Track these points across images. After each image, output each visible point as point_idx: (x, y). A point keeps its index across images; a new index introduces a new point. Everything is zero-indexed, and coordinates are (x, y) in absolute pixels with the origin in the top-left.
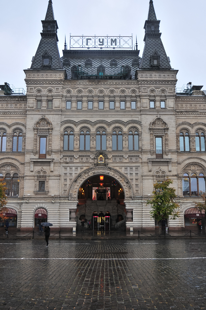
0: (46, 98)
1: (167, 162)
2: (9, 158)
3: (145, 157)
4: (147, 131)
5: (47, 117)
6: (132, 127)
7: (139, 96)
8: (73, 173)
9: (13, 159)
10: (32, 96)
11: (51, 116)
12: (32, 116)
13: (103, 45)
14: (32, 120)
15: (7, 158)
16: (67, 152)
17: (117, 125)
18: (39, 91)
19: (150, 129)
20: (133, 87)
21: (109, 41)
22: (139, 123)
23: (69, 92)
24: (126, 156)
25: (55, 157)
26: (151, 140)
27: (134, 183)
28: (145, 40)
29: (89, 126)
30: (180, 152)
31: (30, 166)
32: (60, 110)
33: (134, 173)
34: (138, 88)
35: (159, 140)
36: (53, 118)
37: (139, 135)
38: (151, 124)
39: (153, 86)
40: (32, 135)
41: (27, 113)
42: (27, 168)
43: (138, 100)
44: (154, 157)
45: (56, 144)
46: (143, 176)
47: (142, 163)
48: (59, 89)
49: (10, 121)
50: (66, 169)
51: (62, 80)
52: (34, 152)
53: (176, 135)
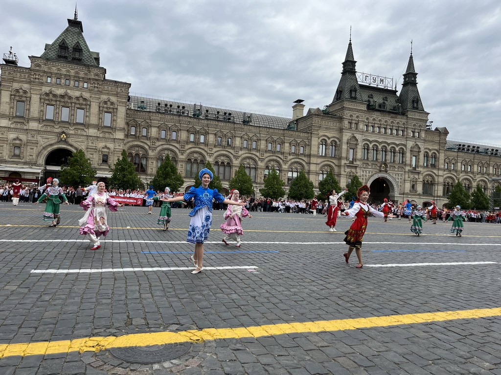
0: (355, 122)
1: (419, 173)
2: (329, 161)
3: (408, 168)
4: (409, 151)
5: (355, 135)
6: (401, 148)
8: (367, 175)
9: (331, 162)
10: (347, 119)
12: (346, 133)
13: (375, 82)
14: (346, 136)
15: (327, 161)
16: (365, 160)
17: (393, 145)
18: (351, 116)
19: (411, 151)
21: (379, 79)
22: (405, 146)
23: (367, 119)
24: (397, 167)
25: (358, 163)
26: (411, 158)
27: (399, 184)
28: (404, 85)
29: (378, 144)
30: (424, 167)
31: (345, 168)
32: (363, 132)
33: (400, 178)
34: (407, 122)
35: (414, 158)
36: (358, 136)
37: (403, 153)
38: (411, 147)
39: (415, 122)
40: (346, 147)
41: (341, 130)
42: (342, 169)
43: (406, 130)
44: (411, 169)
45: (359, 155)
46: (404, 180)
47: (405, 172)
48: (363, 117)
49: (329, 135)
50: (363, 172)
51: (365, 110)
52: (347, 159)
53: (423, 156)
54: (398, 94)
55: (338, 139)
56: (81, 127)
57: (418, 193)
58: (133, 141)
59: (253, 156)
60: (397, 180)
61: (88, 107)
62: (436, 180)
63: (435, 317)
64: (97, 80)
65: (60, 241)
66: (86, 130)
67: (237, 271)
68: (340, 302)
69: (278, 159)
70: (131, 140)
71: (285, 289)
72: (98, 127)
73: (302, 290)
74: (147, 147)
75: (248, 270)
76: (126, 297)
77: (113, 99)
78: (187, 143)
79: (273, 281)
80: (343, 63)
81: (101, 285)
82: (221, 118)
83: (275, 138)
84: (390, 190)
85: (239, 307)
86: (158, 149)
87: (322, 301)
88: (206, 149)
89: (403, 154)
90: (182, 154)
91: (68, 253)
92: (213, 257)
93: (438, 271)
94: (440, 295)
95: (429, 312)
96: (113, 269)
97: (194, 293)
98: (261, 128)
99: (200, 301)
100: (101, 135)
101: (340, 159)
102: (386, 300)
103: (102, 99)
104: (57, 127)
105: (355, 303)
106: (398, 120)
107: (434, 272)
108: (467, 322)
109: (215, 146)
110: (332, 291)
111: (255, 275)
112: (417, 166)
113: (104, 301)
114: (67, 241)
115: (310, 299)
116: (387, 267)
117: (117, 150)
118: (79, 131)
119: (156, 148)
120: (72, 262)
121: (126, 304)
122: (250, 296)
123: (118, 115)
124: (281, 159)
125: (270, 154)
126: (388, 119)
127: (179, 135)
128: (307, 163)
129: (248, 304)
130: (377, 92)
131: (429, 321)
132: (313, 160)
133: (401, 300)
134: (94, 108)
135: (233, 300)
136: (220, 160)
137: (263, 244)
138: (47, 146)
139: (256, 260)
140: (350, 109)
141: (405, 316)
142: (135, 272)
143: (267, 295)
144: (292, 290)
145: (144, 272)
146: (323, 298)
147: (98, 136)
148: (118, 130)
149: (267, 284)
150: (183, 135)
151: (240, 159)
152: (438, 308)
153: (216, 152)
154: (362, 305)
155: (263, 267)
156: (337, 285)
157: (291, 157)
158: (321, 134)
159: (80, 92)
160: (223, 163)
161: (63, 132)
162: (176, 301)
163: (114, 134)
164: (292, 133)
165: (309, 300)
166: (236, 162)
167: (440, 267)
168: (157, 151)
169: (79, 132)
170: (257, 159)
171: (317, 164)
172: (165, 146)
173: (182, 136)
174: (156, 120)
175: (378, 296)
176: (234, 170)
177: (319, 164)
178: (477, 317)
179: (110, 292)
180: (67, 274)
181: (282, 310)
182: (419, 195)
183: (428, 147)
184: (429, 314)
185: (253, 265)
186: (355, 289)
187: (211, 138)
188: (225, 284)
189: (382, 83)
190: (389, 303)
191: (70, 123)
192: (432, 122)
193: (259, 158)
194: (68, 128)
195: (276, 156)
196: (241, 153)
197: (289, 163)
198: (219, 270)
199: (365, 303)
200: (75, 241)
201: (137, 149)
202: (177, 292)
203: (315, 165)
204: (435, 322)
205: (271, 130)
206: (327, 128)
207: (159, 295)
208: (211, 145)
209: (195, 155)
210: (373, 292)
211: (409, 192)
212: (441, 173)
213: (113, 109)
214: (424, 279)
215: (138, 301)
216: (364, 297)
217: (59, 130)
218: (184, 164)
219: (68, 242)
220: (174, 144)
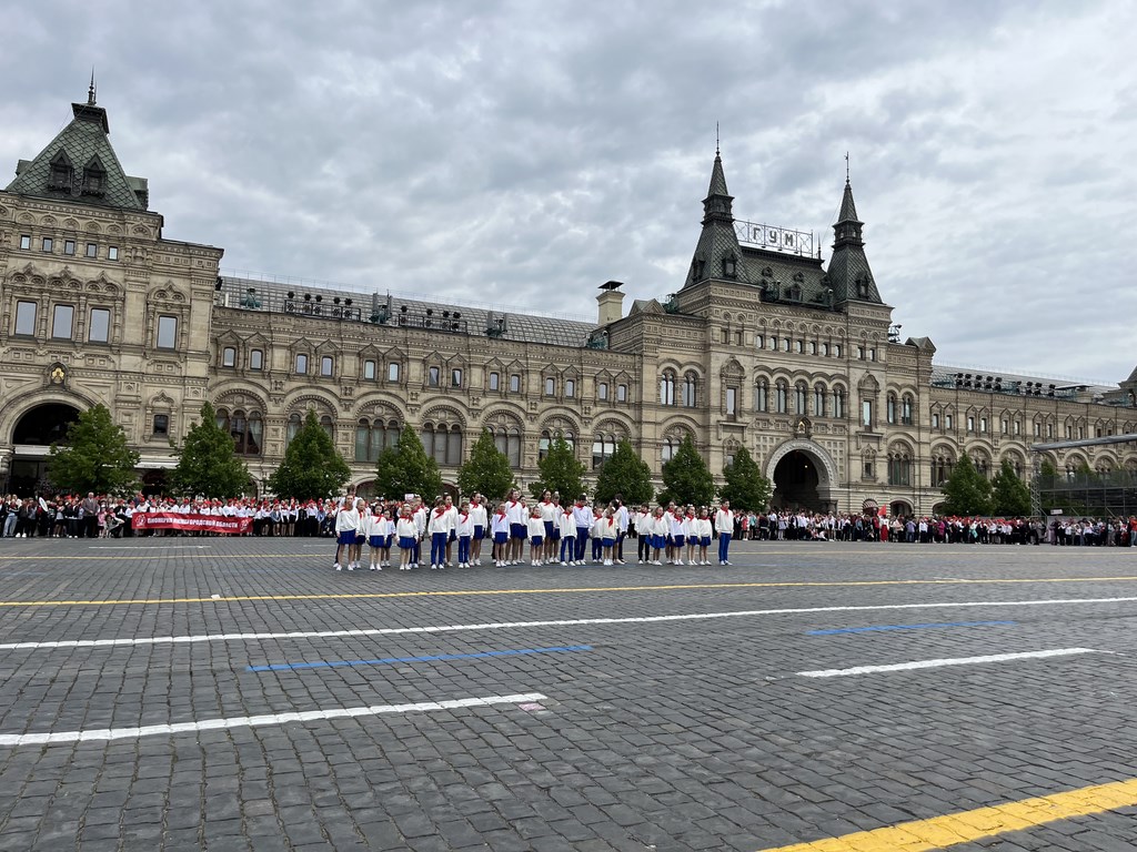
0: (735, 329)
1: (878, 439)
2: (682, 416)
3: (854, 428)
4: (856, 392)
5: (737, 358)
6: (837, 384)
7: (848, 340)
8: (768, 444)
9: (686, 417)
10: (718, 322)
11: (741, 357)
12: (718, 355)
13: (775, 242)
14: (718, 360)
15: (679, 416)
16: (762, 413)
17: (820, 379)
18: (727, 316)
19: (859, 390)
20: (840, 324)
21: (783, 236)
22: (846, 379)
23: (762, 322)
24: (831, 425)
25: (746, 419)
26: (860, 405)
27: (838, 464)
28: (838, 247)
29: (786, 377)
30: (888, 425)
31: (717, 432)
32: (753, 350)
33: (838, 449)
34: (847, 328)
35: (866, 406)
36: (744, 360)
37: (842, 395)
38: (860, 382)
39: (863, 328)
40: (719, 385)
41: (706, 348)
42: (713, 434)
43: (845, 344)
44: (862, 429)
45: (749, 401)
46: (849, 455)
47: (849, 436)
48: (753, 317)
49: (681, 359)
50: (758, 438)
51: (757, 303)
52: (722, 410)
53: (885, 400)
54: (825, 267)
55: (700, 366)
56: (103, 352)
57: (879, 481)
58: (229, 381)
59: (513, 409)
60: (833, 455)
61: (119, 303)
62: (916, 454)
63: (1003, 818)
64: (141, 241)
65: (35, 645)
66: (114, 358)
67: (494, 712)
68: (766, 791)
69: (570, 415)
70: (224, 378)
71: (621, 759)
72: (142, 350)
73: (663, 759)
74: (262, 395)
75: (523, 707)
76: (203, 816)
77: (181, 284)
78: (358, 383)
79: (588, 736)
80: (704, 202)
81: (135, 779)
82: (436, 324)
83: (561, 367)
84: (820, 478)
85: (510, 825)
86: (290, 398)
87: (719, 788)
88: (402, 394)
89: (842, 397)
90: (347, 409)
91: (53, 681)
92: (431, 674)
93: (971, 681)
94: (996, 751)
95: (986, 804)
96: (169, 723)
97: (389, 787)
98: (529, 346)
99: (405, 812)
100: (151, 370)
101: (706, 410)
102: (874, 776)
103: (152, 286)
104: (41, 352)
105: (802, 790)
106: (827, 323)
107: (963, 683)
108: (1083, 828)
109: (423, 389)
110: (739, 757)
111: (542, 721)
112: (873, 423)
113: (142, 833)
114: (54, 644)
115: (689, 786)
116: (851, 677)
117: (190, 403)
118: (97, 361)
119: (285, 396)
120: (61, 709)
121: (202, 840)
122: (534, 788)
123: (194, 322)
124: (577, 414)
125: (550, 404)
126: (805, 321)
127: (340, 365)
128: (634, 422)
129: (533, 813)
130: (781, 262)
131: (993, 833)
132: (648, 415)
133: (908, 773)
134: (135, 307)
135: (491, 802)
136: (436, 420)
137: (552, 626)
138: (18, 397)
139: (537, 674)
140: (723, 301)
141: (931, 821)
142: (228, 731)
143: (578, 780)
144: (640, 760)
145: (254, 728)
146: (720, 778)
147: (144, 371)
148: (193, 356)
149: (576, 745)
150: (349, 365)
151: (483, 415)
152: (1003, 791)
153: (425, 402)
154: (820, 797)
155: (560, 695)
156: (747, 736)
157: (599, 409)
158: (663, 356)
159: (100, 270)
160: (443, 426)
161: (58, 365)
162: (340, 820)
163: (183, 365)
164: (599, 355)
165: (688, 789)
166: (473, 424)
167: (973, 669)
168: (286, 404)
169: (97, 363)
170: (522, 415)
171: (655, 423)
172: (305, 392)
173: (346, 367)
174: (284, 332)
175: (852, 764)
176: (471, 440)
177: (660, 424)
178: (1099, 811)
179: (160, 799)
180: (46, 748)
181: (624, 826)
182: (882, 486)
183: (895, 380)
184: (986, 811)
185: (533, 689)
186: (792, 748)
187: (415, 371)
188: (468, 752)
189: (789, 243)
190: (885, 784)
191: (74, 342)
192: (900, 327)
193: (527, 414)
194: (70, 354)
195: (565, 408)
196: (483, 402)
197: (595, 422)
198: (448, 710)
199: (828, 790)
200: (74, 643)
201: (240, 399)
202: (344, 788)
203: (653, 426)
204: (1008, 834)
205: (552, 351)
206: (674, 344)
207: (294, 801)
208: (414, 386)
209: (378, 410)
210: (837, 753)
211: (859, 480)
212: (925, 436)
213: (181, 307)
214: (945, 705)
215: (235, 827)
216: (821, 769)
217: (48, 360)
218: (350, 432)
219: (55, 649)
220: (327, 386)
